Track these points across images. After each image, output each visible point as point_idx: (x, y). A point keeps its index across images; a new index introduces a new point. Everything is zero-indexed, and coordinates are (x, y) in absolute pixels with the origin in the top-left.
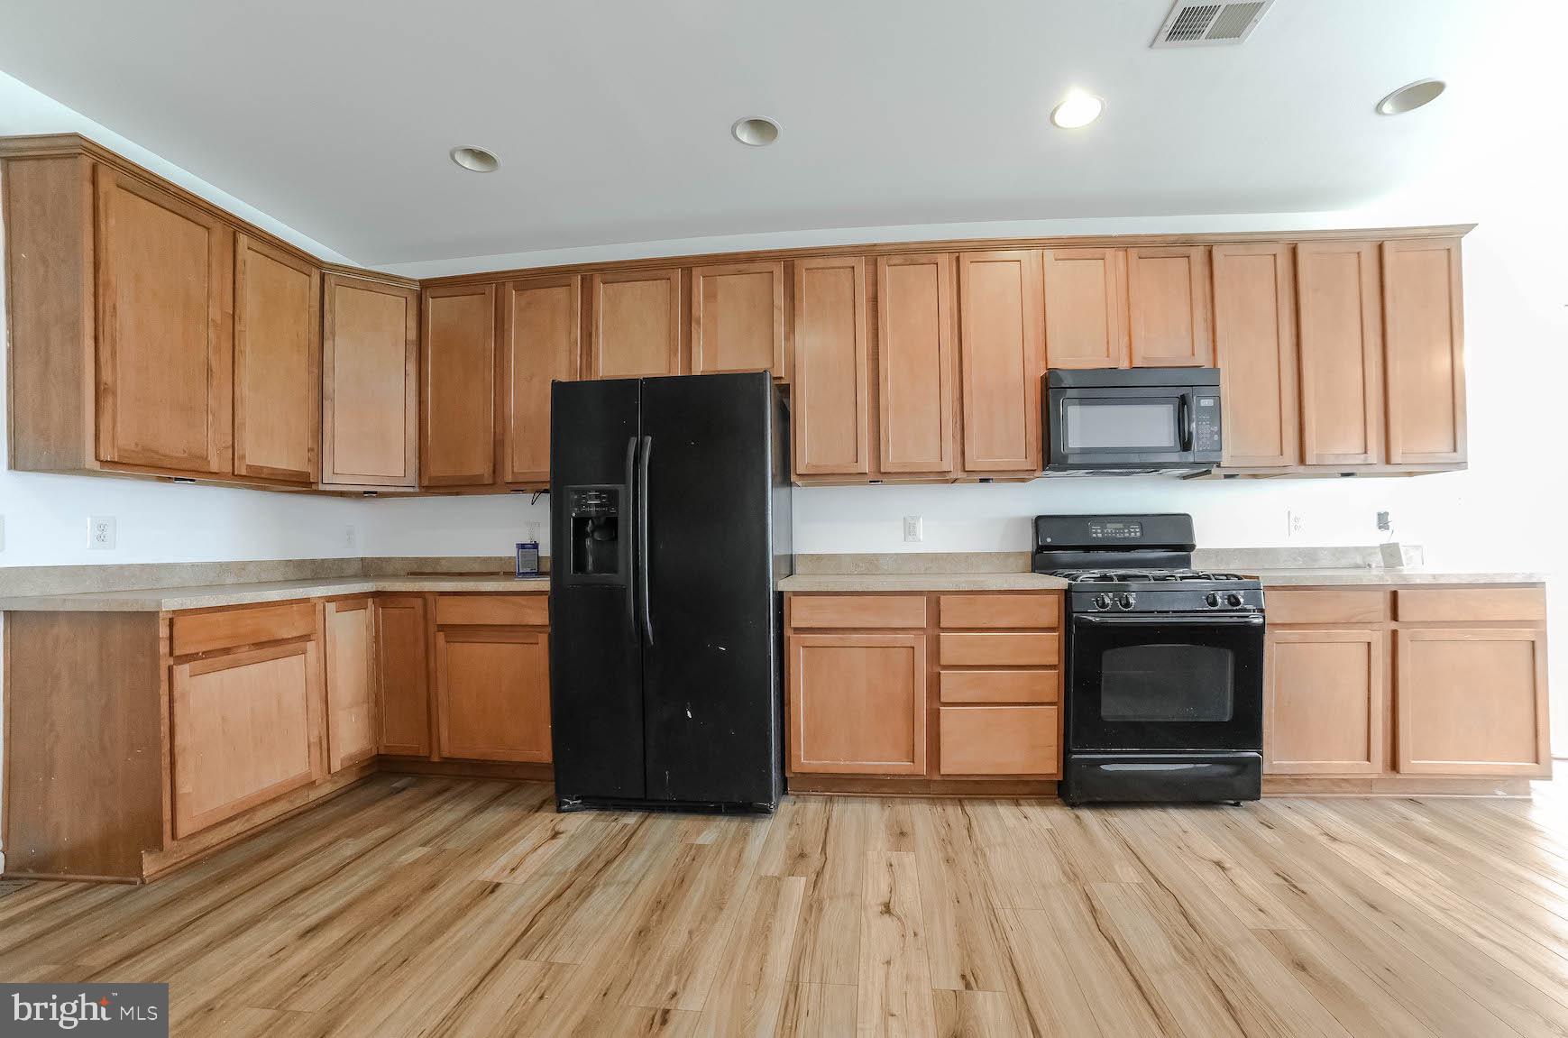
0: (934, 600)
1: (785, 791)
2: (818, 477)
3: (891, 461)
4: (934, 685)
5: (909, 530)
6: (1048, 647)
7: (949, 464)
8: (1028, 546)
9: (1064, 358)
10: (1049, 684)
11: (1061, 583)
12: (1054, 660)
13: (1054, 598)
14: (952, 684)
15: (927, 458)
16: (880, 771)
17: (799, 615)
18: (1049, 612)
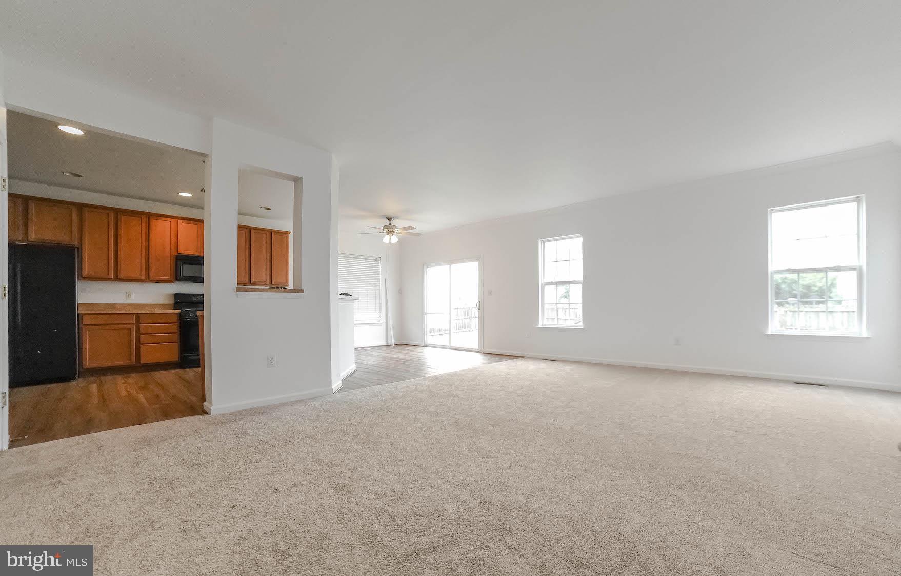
0: (138, 316)
1: (79, 377)
2: (91, 278)
3: (122, 274)
4: (138, 339)
5: (129, 296)
6: (175, 326)
7: (143, 278)
8: (172, 302)
9: (183, 251)
10: (176, 337)
11: (179, 311)
12: (176, 331)
13: (177, 315)
14: (143, 338)
15: (136, 275)
16: (119, 365)
17: (86, 321)
18: (176, 318)
